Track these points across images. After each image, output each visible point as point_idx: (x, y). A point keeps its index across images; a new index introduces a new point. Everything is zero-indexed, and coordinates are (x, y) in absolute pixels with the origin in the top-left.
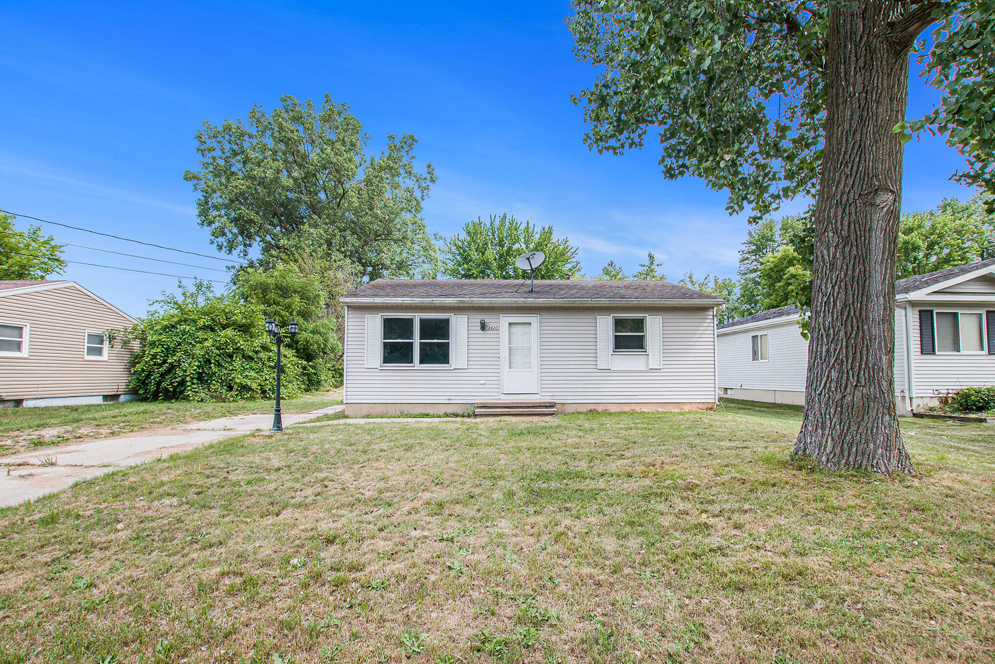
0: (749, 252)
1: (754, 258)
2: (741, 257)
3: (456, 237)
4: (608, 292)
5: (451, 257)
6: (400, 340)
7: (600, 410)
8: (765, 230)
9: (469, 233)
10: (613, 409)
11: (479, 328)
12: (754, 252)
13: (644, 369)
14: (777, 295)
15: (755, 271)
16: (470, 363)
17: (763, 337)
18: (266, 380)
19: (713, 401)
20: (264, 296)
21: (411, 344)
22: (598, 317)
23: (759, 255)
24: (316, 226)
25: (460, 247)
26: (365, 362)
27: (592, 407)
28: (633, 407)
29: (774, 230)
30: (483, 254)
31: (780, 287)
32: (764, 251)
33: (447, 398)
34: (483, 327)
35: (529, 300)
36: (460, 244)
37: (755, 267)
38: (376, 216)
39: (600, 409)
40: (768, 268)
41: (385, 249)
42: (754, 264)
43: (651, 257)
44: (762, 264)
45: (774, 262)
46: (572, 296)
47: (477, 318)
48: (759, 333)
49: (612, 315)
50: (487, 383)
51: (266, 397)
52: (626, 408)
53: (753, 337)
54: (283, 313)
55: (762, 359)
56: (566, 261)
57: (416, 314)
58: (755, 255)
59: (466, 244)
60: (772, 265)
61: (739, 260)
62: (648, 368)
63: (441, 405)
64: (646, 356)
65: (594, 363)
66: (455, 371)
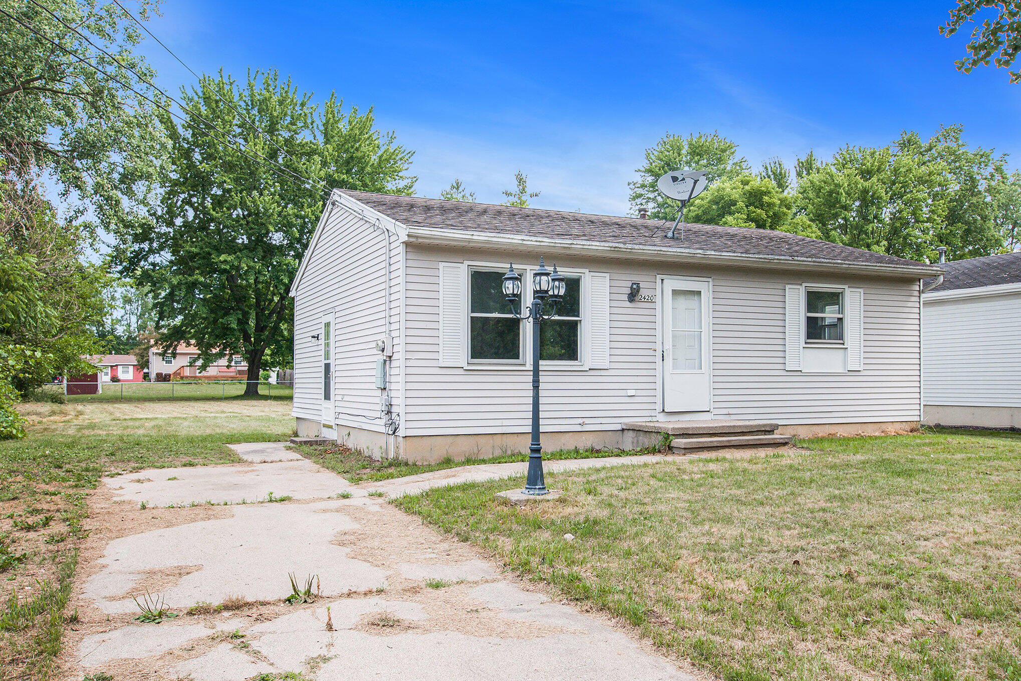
11: (626, 297)
13: (841, 370)
16: (614, 359)
19: (917, 419)
22: (788, 287)
26: (441, 356)
28: (828, 430)
33: (579, 421)
34: (633, 295)
43: (521, 181)
47: (625, 280)
49: (804, 285)
50: (638, 393)
57: (528, 267)
62: (845, 368)
63: (567, 435)
64: (842, 351)
65: (781, 360)
66: (592, 373)
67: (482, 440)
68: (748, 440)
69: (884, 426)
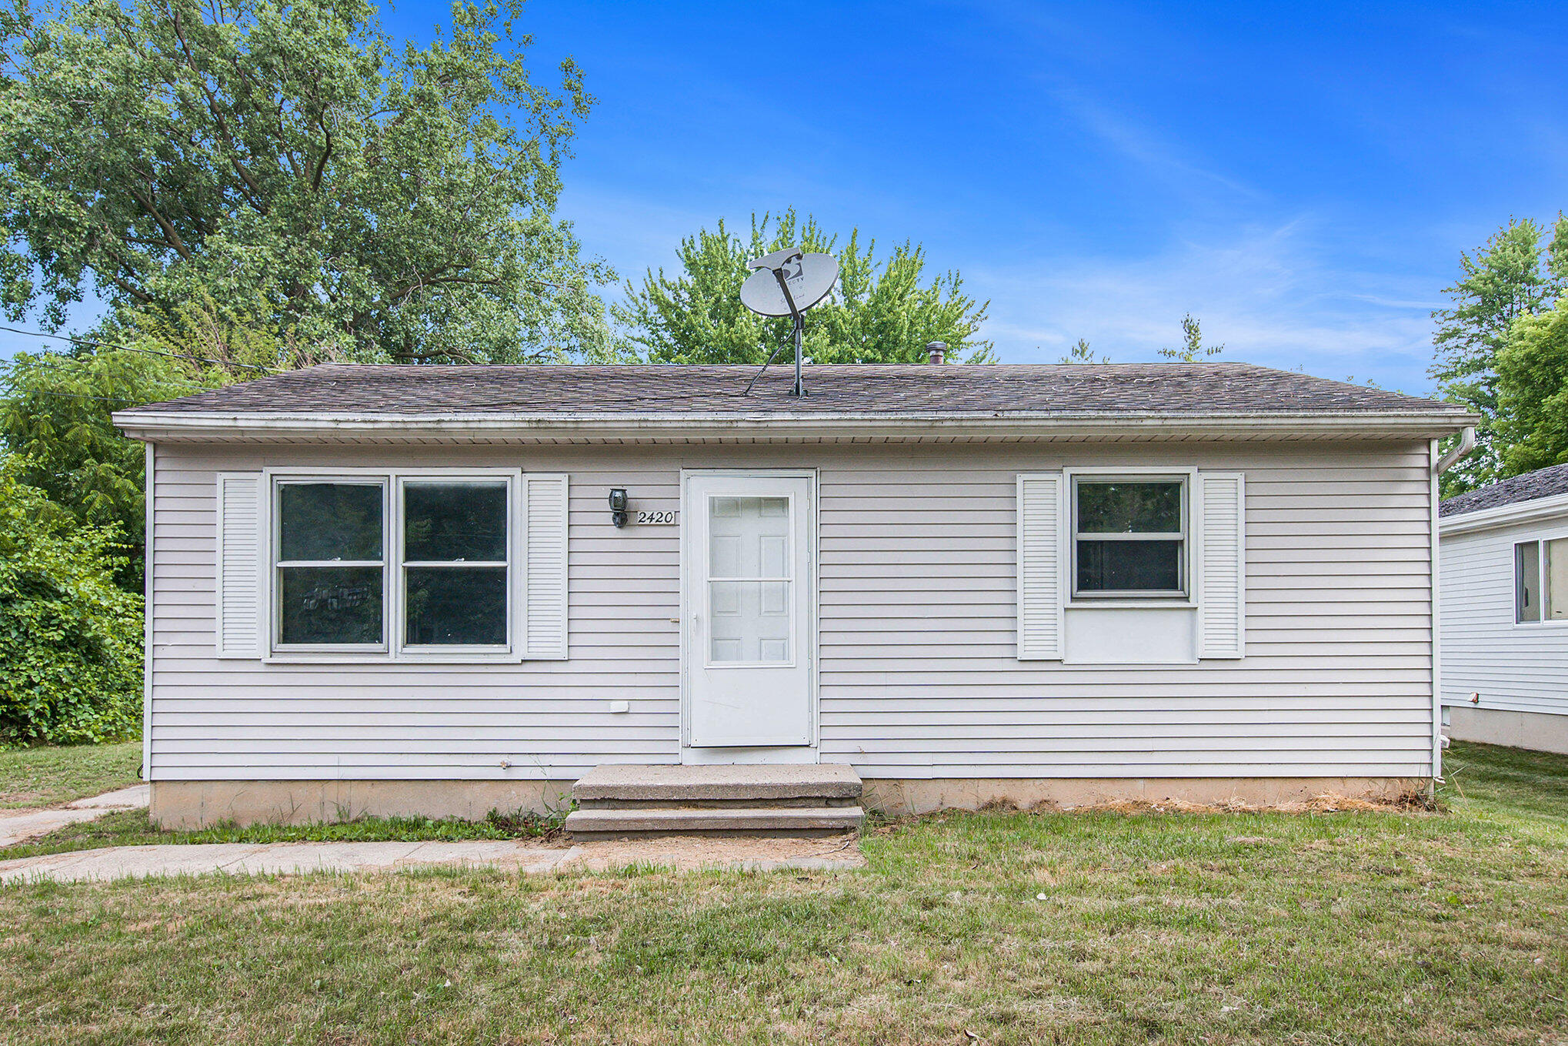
0: (1461, 315)
1: (1475, 329)
2: (1438, 329)
3: (656, 278)
4: (1056, 394)
5: (646, 333)
6: (337, 563)
7: (1024, 804)
8: (1509, 251)
9: (692, 266)
10: (1068, 799)
11: (608, 518)
12: (1478, 315)
13: (1181, 658)
14: (1546, 430)
15: (1480, 366)
16: (576, 640)
17: (1554, 548)
18: (31, 684)
19: (1424, 772)
20: (60, 434)
21: (376, 574)
22: (1021, 478)
23: (1491, 323)
24: (248, 237)
25: (669, 305)
26: (217, 639)
27: (998, 792)
28: (1139, 791)
29: (1533, 249)
30: (731, 323)
31: (1555, 408)
32: (1505, 311)
33: (497, 760)
34: (622, 513)
35: (777, 416)
36: (669, 296)
37: (1478, 357)
38: (423, 213)
39: (1025, 797)
40: (1520, 354)
41: (462, 313)
42: (1475, 346)
43: (1191, 329)
44: (1497, 345)
45: (1539, 337)
46: (933, 406)
47: (599, 484)
48: (1541, 535)
49: (1068, 471)
50: (636, 707)
51: (28, 739)
52: (1118, 798)
53: (1521, 547)
54: (118, 482)
55: (1549, 617)
56: (957, 342)
57: (392, 472)
58: (1479, 323)
59: (685, 296)
60: (1533, 348)
61: (1431, 339)
62: (1193, 655)
63: (477, 787)
64: (1186, 614)
65: (1005, 638)
66: (527, 667)
67: (300, 791)
68: (738, 820)
69: (1312, 786)
